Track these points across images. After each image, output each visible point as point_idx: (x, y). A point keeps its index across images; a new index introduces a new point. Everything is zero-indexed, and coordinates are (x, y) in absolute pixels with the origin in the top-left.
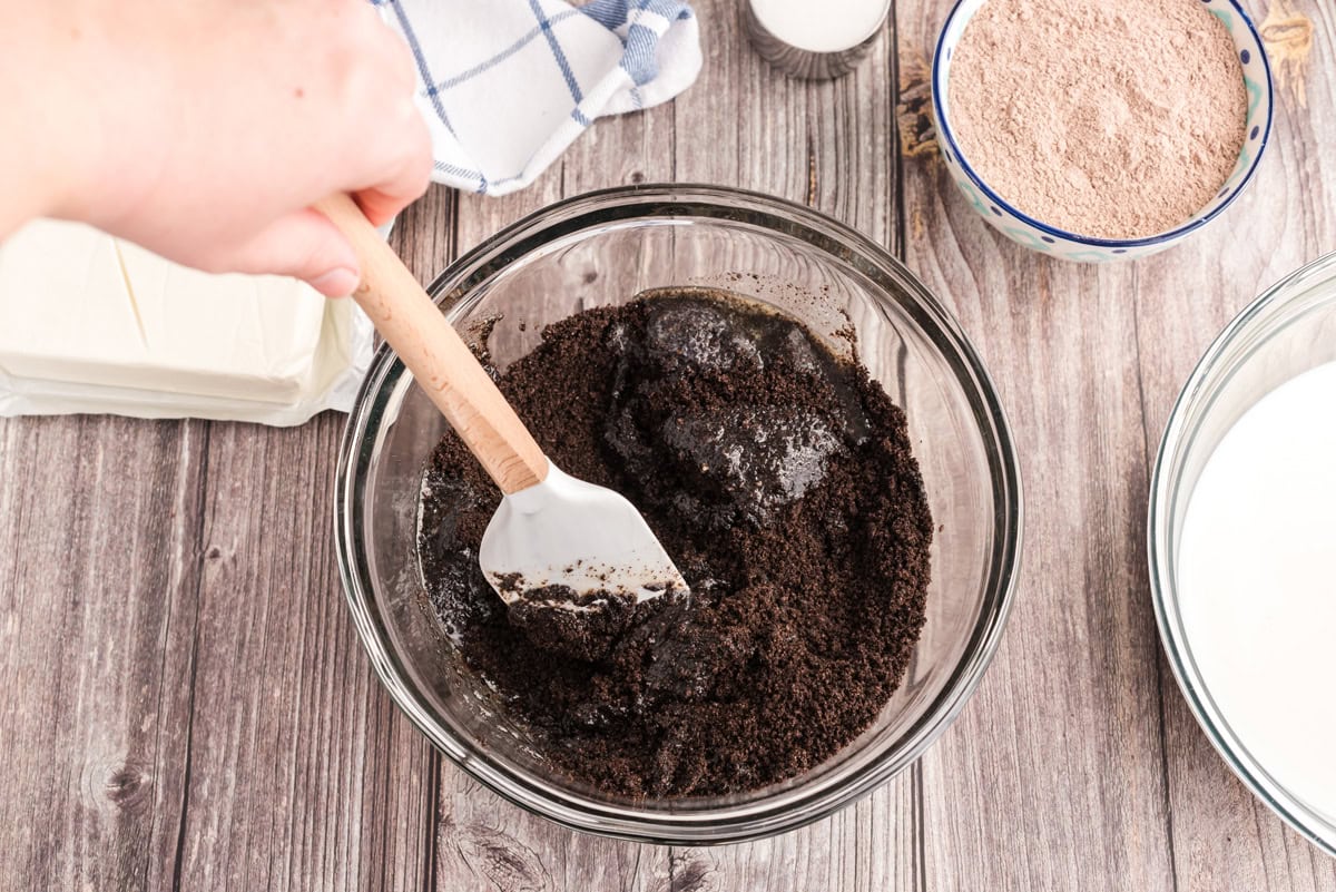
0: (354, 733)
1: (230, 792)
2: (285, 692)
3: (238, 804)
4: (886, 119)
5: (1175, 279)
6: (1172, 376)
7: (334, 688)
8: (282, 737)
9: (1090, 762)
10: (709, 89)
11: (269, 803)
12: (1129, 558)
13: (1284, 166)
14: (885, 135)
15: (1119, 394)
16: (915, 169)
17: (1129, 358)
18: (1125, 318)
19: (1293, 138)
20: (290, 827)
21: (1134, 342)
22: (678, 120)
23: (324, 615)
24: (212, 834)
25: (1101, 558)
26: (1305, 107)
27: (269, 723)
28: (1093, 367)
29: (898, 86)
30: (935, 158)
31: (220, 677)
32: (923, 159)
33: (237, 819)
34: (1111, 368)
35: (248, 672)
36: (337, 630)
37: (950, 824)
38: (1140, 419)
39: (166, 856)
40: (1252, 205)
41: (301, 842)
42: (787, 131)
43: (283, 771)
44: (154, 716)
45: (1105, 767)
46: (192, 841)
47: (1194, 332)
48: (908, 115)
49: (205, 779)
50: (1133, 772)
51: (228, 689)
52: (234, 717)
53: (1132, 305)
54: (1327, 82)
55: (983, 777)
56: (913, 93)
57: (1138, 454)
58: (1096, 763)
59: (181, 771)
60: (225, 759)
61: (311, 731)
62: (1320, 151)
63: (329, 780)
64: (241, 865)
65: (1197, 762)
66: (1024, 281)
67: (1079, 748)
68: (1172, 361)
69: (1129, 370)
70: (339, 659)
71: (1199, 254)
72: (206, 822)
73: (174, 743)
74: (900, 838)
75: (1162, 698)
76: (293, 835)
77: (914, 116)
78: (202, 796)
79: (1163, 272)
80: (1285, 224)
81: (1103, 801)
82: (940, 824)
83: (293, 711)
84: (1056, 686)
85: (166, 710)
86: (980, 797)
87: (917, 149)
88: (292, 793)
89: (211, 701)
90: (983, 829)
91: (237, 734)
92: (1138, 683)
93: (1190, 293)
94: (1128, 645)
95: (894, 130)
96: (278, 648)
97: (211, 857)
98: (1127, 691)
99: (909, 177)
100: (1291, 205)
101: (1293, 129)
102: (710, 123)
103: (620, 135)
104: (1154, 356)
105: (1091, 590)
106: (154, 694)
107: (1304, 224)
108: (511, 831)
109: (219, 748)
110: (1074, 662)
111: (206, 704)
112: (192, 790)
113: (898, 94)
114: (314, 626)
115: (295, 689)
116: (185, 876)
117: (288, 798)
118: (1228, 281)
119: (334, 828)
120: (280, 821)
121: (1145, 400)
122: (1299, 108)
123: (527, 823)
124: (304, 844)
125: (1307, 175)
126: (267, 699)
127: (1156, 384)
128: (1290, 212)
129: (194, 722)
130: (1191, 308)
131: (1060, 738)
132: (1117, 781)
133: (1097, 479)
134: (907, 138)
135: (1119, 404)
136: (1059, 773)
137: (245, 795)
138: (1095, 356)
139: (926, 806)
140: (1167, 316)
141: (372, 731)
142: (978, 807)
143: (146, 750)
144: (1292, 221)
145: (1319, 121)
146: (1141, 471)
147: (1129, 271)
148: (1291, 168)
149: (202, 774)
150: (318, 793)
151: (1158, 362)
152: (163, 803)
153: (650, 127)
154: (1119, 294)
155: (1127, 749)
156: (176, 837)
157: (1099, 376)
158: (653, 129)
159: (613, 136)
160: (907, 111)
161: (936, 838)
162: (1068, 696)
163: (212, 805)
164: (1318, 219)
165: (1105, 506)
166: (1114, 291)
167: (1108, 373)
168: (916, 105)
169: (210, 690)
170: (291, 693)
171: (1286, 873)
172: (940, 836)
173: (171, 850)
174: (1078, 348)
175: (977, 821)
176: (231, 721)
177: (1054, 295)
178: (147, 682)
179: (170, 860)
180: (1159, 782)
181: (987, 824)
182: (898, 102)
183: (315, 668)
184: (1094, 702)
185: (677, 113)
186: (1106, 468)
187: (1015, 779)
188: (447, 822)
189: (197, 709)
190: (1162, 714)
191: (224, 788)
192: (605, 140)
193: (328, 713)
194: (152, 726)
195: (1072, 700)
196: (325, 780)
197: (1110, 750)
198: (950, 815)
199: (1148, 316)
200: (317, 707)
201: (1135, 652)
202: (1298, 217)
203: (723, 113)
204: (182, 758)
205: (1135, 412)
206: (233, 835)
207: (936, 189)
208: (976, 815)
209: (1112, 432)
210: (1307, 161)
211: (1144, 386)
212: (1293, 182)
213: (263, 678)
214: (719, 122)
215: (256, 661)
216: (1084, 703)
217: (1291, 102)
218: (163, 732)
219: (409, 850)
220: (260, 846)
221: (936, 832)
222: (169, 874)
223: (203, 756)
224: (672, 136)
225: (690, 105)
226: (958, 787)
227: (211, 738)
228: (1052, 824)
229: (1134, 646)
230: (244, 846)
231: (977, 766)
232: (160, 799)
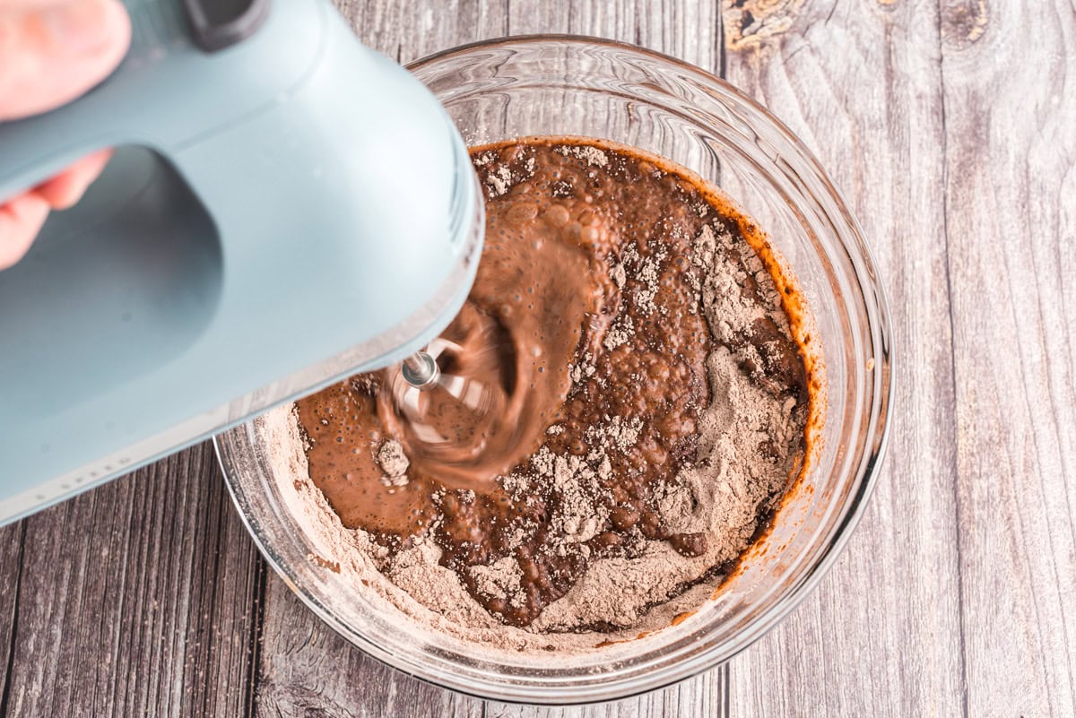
0: (180, 593)
1: (56, 648)
2: (113, 550)
3: (63, 659)
4: (711, 14)
5: (984, 175)
6: (979, 268)
7: (161, 549)
8: (109, 595)
9: (890, 639)
11: (93, 659)
12: (933, 443)
14: (711, 28)
15: (928, 284)
16: (738, 62)
17: (939, 250)
18: (935, 211)
20: (113, 683)
21: (943, 234)
22: (511, 8)
23: (153, 477)
24: (36, 688)
25: (906, 442)
27: (96, 582)
28: (903, 258)
30: (758, 52)
31: (50, 534)
32: (746, 53)
33: (61, 674)
34: (921, 259)
35: (77, 531)
36: (166, 492)
37: (755, 695)
38: (947, 309)
40: (1059, 106)
41: (123, 698)
42: (617, 22)
43: (108, 628)
45: (906, 643)
46: (17, 695)
47: (1001, 226)
48: (732, 10)
49: (31, 634)
50: (931, 649)
51: (57, 546)
52: (62, 575)
53: (941, 200)
55: (788, 650)
57: (944, 343)
58: (896, 640)
59: (9, 626)
60: (52, 615)
61: (137, 590)
63: (153, 638)
65: (993, 641)
66: (840, 172)
67: (881, 625)
68: (979, 254)
69: (938, 262)
70: (166, 520)
71: (1007, 152)
72: (31, 676)
74: (706, 708)
75: (961, 579)
76: (116, 691)
77: (739, 11)
78: (28, 650)
79: (972, 168)
81: (902, 677)
82: (745, 695)
83: (120, 570)
84: (860, 564)
86: (784, 671)
87: (741, 43)
88: (116, 650)
89: (41, 558)
90: (787, 701)
91: (64, 590)
92: (938, 563)
93: (998, 189)
94: (931, 525)
95: (719, 24)
96: (108, 509)
97: (35, 711)
98: (928, 571)
99: (732, 69)
102: (542, 11)
103: (455, 19)
104: (962, 249)
105: (896, 473)
108: (329, 692)
109: (46, 604)
110: (878, 541)
111: (36, 561)
112: (19, 644)
114: (143, 487)
115: (122, 549)
117: (113, 654)
118: (1034, 179)
119: (156, 686)
120: (104, 677)
121: (953, 290)
123: (344, 685)
124: (126, 700)
126: (95, 558)
127: (963, 275)
129: (23, 578)
130: (998, 203)
131: (862, 615)
132: (916, 658)
133: (904, 365)
134: (732, 32)
135: (927, 294)
136: (861, 649)
137: (70, 651)
138: (905, 247)
139: (732, 677)
140: (975, 210)
141: (197, 591)
142: (782, 680)
146: (946, 359)
147: (940, 166)
149: (28, 629)
150: (142, 651)
151: (965, 254)
153: (484, 14)
154: (930, 188)
155: (926, 627)
157: (909, 266)
158: (488, 16)
159: (448, 22)
160: (732, 7)
161: (740, 708)
162: (871, 574)
163: (37, 660)
165: (911, 392)
166: (925, 186)
167: (917, 264)
169: (40, 548)
170: (118, 552)
172: (745, 707)
174: (890, 239)
175: (781, 693)
176: (58, 578)
177: (868, 187)
180: (956, 660)
181: (791, 696)
183: (143, 528)
184: (897, 581)
186: (913, 356)
187: (818, 653)
188: (267, 682)
189: (26, 566)
190: (961, 594)
191: (50, 643)
193: (154, 573)
195: (875, 577)
196: (149, 639)
197: (910, 627)
198: (755, 688)
199: (957, 210)
200: (144, 567)
201: (936, 534)
204: (10, 613)
205: (942, 302)
206: (57, 690)
207: (758, 82)
208: (780, 688)
209: (920, 321)
211: (952, 277)
213: (91, 538)
214: (551, 11)
215: (85, 520)
216: (887, 581)
219: (229, 708)
220: (83, 702)
221: (741, 703)
223: (30, 611)
226: (763, 660)
227: (39, 594)
228: (853, 698)
229: (936, 528)
230: (68, 701)
231: (782, 640)
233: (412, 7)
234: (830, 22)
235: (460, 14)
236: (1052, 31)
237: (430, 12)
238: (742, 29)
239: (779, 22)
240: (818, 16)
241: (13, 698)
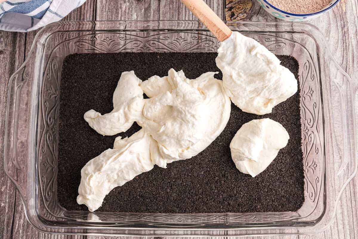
4: (222, 13)
10: (170, 3)
13: (338, 29)
19: (341, 21)
22: (160, 12)
24: (22, 221)
26: (345, 11)
29: (225, 3)
39: (8, 227)
42: (193, 16)
44: (5, 186)
46: (16, 223)
49: (20, 205)
54: (352, 4)
56: (230, 5)
59: (13, 203)
62: (349, 25)
64: (30, 231)
72: (20, 218)
73: (11, 194)
77: (230, 12)
78: (19, 210)
80: (338, 47)
85: (9, 185)
95: (224, 16)
97: (22, 228)
100: (340, 41)
101: (341, 18)
102: (170, 13)
103: (143, 16)
106: (5, 180)
107: (343, 47)
112: (16, 208)
113: (226, 5)
116: (14, 233)
122: (343, 12)
125: (345, 32)
128: (339, 43)
143: (3, 197)
144: (340, 46)
145: (349, 16)
148: (340, 30)
149: (19, 204)
152: (7, 212)
153: (152, 14)
156: (12, 222)
159: (141, 17)
160: (228, 11)
163: (22, 213)
164: (347, 45)
168: (230, 9)
169: (22, 178)
171: (330, 236)
173: (10, 226)
178: (3, 177)
179: (10, 229)
182: (225, 8)
185: (160, 10)
192: (139, 17)
194: (4, 190)
202: (342, 44)
203: (174, 10)
204: (13, 199)
210: (345, 28)
212: (340, 34)
214: (172, 13)
217: (341, 10)
218: (8, 191)
222: (10, 232)
224: (159, 17)
225: (164, 7)
232: (7, 211)
233: (130, 12)
234: (258, 15)
235: (144, 14)
236: (326, 17)
237: (135, 14)
238: (231, 18)
239: (242, 15)
240: (254, 13)
241: (15, 224)
